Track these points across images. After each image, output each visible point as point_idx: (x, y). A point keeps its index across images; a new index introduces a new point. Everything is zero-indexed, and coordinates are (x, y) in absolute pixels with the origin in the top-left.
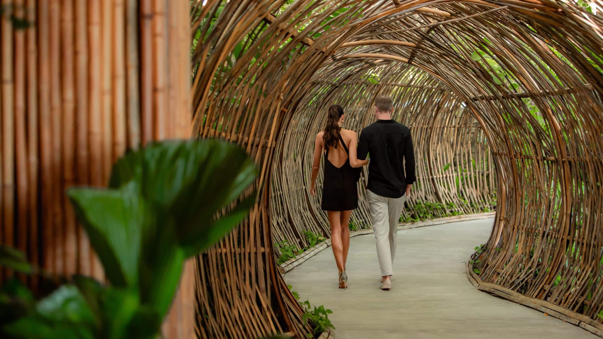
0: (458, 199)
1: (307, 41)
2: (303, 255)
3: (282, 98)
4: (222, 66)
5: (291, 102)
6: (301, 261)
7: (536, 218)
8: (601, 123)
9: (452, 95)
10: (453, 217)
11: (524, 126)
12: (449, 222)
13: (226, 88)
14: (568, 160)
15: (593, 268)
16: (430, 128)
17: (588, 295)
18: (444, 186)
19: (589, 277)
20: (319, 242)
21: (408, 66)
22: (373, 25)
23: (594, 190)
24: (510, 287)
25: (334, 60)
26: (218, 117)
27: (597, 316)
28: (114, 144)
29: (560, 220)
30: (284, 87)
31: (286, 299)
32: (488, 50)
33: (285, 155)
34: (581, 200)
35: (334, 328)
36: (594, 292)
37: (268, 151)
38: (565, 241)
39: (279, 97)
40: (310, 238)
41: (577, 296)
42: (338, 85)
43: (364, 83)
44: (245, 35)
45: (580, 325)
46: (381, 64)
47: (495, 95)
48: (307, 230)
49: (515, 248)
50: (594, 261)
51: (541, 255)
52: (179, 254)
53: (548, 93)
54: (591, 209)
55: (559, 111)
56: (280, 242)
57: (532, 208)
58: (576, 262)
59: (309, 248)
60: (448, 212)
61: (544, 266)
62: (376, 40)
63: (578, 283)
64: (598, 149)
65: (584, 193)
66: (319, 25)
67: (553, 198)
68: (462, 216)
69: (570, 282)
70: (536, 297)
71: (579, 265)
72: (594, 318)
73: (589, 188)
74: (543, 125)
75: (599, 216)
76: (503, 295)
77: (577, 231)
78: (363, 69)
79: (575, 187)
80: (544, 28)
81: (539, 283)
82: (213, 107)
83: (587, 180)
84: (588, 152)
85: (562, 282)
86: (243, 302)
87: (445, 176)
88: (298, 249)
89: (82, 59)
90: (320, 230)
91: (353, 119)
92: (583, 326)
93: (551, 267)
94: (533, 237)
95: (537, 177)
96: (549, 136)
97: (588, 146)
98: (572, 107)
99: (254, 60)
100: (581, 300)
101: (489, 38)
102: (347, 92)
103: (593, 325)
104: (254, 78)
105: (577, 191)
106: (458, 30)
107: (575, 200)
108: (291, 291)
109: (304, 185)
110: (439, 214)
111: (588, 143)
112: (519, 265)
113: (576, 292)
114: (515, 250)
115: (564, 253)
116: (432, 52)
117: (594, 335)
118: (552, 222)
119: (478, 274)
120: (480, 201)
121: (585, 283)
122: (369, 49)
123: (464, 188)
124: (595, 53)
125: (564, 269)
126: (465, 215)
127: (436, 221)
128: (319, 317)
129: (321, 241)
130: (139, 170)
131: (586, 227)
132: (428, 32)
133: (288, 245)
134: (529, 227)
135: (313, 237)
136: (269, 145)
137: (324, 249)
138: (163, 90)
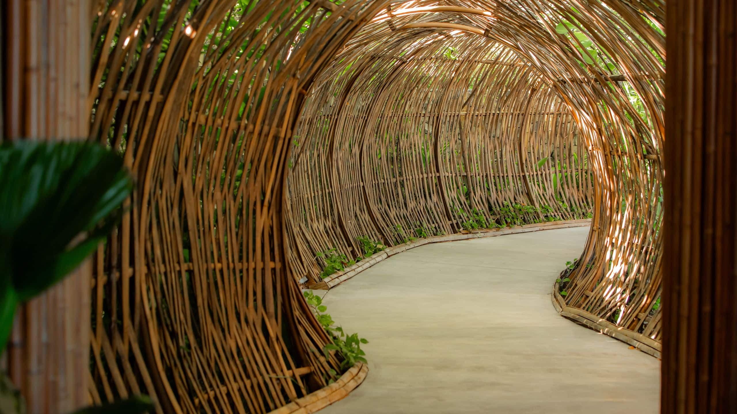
0: (555, 202)
2: (354, 267)
3: (299, 77)
5: (311, 81)
6: (351, 274)
10: (548, 223)
12: (543, 230)
16: (522, 115)
18: (539, 185)
20: (376, 251)
24: (599, 314)
25: (394, 29)
30: (301, 63)
32: (576, 21)
33: (336, 144)
35: (368, 364)
39: (294, 75)
40: (367, 246)
42: (405, 60)
43: (441, 58)
46: (459, 36)
47: (586, 78)
48: (364, 237)
56: (326, 251)
59: (363, 258)
60: (542, 217)
61: (641, 290)
62: (443, 7)
67: (654, 205)
68: (559, 222)
70: (628, 328)
78: (437, 42)
81: (633, 311)
82: (203, 88)
86: (243, 330)
87: (539, 173)
88: (350, 260)
90: (380, 236)
93: (649, 291)
96: (650, 129)
101: (577, 7)
109: (362, 181)
110: (530, 219)
116: (511, 23)
118: (652, 235)
119: (564, 297)
120: (582, 204)
122: (441, 17)
123: (563, 189)
126: (563, 221)
127: (526, 228)
128: (350, 348)
129: (380, 250)
133: (337, 255)
135: (370, 245)
136: (282, 135)
137: (383, 260)
138: (38, 69)
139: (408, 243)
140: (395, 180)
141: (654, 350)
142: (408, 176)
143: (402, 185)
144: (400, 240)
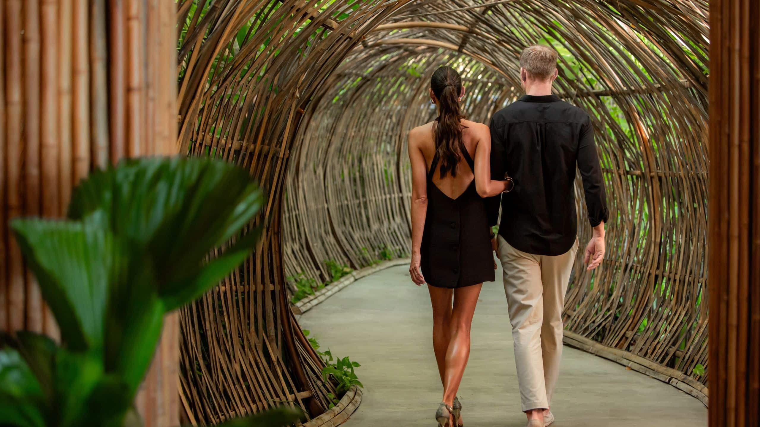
1: (331, 23)
2: (324, 291)
3: (298, 96)
4: (222, 54)
5: (309, 100)
6: (321, 298)
7: (617, 247)
8: (699, 130)
9: (512, 92)
11: (602, 132)
13: (227, 82)
14: (658, 175)
15: (688, 310)
17: (681, 344)
19: (682, 322)
20: (344, 274)
21: (458, 55)
22: (415, 3)
23: (690, 212)
24: (583, 334)
25: (366, 46)
26: (217, 119)
27: (692, 372)
28: (74, 160)
29: (647, 251)
30: (300, 82)
31: (300, 349)
32: (559, 36)
33: (302, 165)
34: (674, 225)
35: (362, 386)
36: (689, 340)
37: (280, 162)
38: (653, 276)
39: (294, 94)
40: (333, 269)
41: (667, 346)
42: (369, 77)
43: (403, 75)
44: (252, 15)
45: (670, 383)
46: (424, 51)
47: (567, 93)
48: (329, 259)
49: (589, 284)
50: (689, 302)
51: (623, 293)
52: (158, 306)
53: (633, 91)
54: (686, 237)
55: (647, 114)
56: (295, 274)
57: (611, 234)
58: (666, 304)
59: (332, 282)
61: (627, 308)
62: (417, 22)
63: (669, 329)
64: (694, 162)
65: (677, 216)
66: (346, 4)
67: (638, 222)
69: (658, 328)
70: (616, 346)
71: (670, 307)
72: (689, 373)
73: (683, 211)
74: (626, 130)
75: (695, 245)
76: (574, 343)
77: (668, 264)
78: (402, 59)
79: (666, 209)
80: (630, 9)
81: (620, 330)
82: (210, 107)
83: (682, 200)
84: (683, 165)
85: (649, 328)
86: (246, 354)
88: (318, 284)
89: (33, 48)
90: (345, 259)
91: (389, 121)
92: (674, 384)
93: (635, 309)
94: (613, 271)
95: (618, 196)
96: (634, 145)
97: (683, 158)
98: (663, 108)
99: (263, 47)
100: (672, 351)
101: (561, 22)
102: (381, 87)
103: (687, 383)
104: (264, 68)
105: (668, 214)
106: (522, 11)
107: (666, 224)
108: (308, 338)
109: (327, 202)
111: (683, 155)
112: (594, 306)
113: (666, 341)
114: (589, 288)
115: (651, 292)
116: (488, 38)
117: (687, 395)
118: (637, 252)
121: (677, 330)
122: (409, 33)
124: (692, 41)
125: (651, 311)
128: (343, 372)
129: (347, 273)
130: (107, 195)
131: (679, 259)
132: (484, 12)
133: (305, 279)
134: (608, 258)
135: (336, 268)
136: (281, 155)
137: (351, 284)
138: (140, 89)
139: (374, 266)
140: (358, 201)
141: (646, 368)
142: (370, 197)
143: (366, 208)
144: (365, 264)
